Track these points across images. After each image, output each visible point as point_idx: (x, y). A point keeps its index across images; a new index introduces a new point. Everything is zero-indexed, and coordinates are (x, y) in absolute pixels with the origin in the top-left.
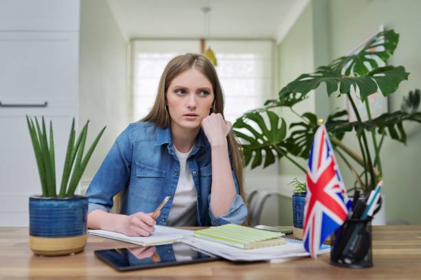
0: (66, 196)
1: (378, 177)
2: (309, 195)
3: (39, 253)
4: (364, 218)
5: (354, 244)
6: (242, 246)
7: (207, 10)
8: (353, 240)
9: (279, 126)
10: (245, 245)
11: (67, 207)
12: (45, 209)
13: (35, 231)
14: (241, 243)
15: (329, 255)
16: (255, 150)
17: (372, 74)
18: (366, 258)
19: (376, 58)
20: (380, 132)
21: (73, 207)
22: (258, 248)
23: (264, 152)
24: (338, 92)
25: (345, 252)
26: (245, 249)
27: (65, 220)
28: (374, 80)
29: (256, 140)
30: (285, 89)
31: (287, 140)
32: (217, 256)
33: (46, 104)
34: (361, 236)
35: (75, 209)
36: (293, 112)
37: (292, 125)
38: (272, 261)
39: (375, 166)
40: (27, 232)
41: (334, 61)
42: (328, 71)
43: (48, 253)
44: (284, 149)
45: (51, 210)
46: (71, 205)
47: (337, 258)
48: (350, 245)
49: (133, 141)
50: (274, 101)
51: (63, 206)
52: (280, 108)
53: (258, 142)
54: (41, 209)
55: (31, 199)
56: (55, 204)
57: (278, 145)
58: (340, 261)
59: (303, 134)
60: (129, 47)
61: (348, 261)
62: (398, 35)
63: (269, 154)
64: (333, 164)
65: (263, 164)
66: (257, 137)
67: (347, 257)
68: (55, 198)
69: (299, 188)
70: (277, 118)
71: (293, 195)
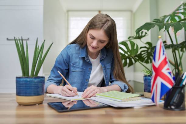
0: (34, 76)
1: (181, 71)
2: (154, 74)
3: (21, 104)
4: (181, 86)
5: (176, 98)
6: (120, 100)
8: (176, 97)
9: (135, 48)
10: (121, 100)
11: (34, 81)
12: (23, 82)
13: (18, 94)
14: (119, 99)
15: (163, 105)
16: (124, 59)
17: (179, 21)
18: (182, 106)
19: (180, 15)
20: (182, 50)
21: (37, 81)
22: (128, 101)
23: (128, 61)
24: (164, 29)
25: (171, 103)
26: (121, 102)
27: (33, 87)
28: (181, 24)
29: (125, 54)
30: (139, 29)
31: (139, 54)
33: (28, 39)
34: (179, 95)
36: (141, 41)
37: (141, 48)
38: (135, 108)
39: (179, 66)
40: (15, 94)
41: (161, 17)
42: (159, 21)
43: (25, 104)
44: (137, 58)
45: (26, 83)
47: (167, 106)
48: (174, 99)
49: (70, 54)
50: (132, 37)
51: (32, 81)
52: (135, 40)
54: (21, 82)
55: (17, 78)
56: (28, 80)
57: (135, 56)
58: (169, 107)
59: (146, 52)
60: (66, 15)
61: (173, 107)
63: (131, 61)
64: (165, 59)
65: (127, 65)
66: (125, 53)
67: (173, 105)
68: (28, 77)
69: (147, 73)
70: (134, 44)
71: (144, 77)
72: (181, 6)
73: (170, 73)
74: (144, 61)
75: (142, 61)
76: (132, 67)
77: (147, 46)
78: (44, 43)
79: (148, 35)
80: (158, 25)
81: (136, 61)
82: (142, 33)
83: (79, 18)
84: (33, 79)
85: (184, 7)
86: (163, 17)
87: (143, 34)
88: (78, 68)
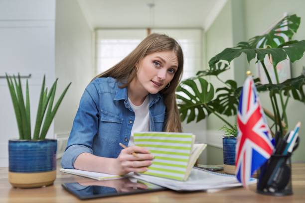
0: (39, 139)
1: (285, 128)
2: (240, 134)
3: (16, 186)
4: (285, 154)
5: (277, 175)
7: (152, 5)
8: (276, 172)
9: (209, 90)
11: (39, 147)
12: (21, 149)
13: (13, 168)
15: (256, 185)
16: (190, 108)
17: (281, 46)
18: (287, 188)
19: (283, 35)
20: (285, 94)
21: (44, 147)
23: (197, 111)
24: (256, 59)
25: (269, 182)
27: (38, 158)
28: (284, 50)
29: (191, 101)
30: (214, 58)
31: (215, 100)
32: (163, 187)
33: (30, 76)
34: (283, 169)
35: (46, 149)
36: (218, 79)
37: (218, 90)
38: (209, 191)
39: (282, 119)
40: (7, 169)
41: (250, 40)
42: (247, 46)
43: (24, 186)
44: (212, 107)
45: (26, 150)
46: (43, 146)
47: (262, 187)
48: (274, 177)
50: (204, 72)
51: (36, 147)
52: (208, 77)
53: (192, 102)
54: (17, 149)
55: (10, 142)
56: (29, 145)
57: (208, 104)
58: (265, 190)
59: (226, 96)
60: (94, 35)
61: (272, 190)
62: (299, 18)
63: (201, 112)
65: (196, 119)
66: (192, 99)
67: (271, 186)
68: (29, 140)
69: (228, 133)
70: (207, 83)
71: (223, 139)
72: (283, 20)
73: (266, 133)
74: (224, 112)
75: (221, 112)
76: (203, 122)
77: (229, 87)
78: (55, 84)
79: (230, 68)
80: (245, 52)
81: (209, 113)
82: (220, 65)
83: (115, 41)
84: (37, 144)
85: (288, 22)
86: (254, 39)
87: (222, 67)
88: (113, 117)
